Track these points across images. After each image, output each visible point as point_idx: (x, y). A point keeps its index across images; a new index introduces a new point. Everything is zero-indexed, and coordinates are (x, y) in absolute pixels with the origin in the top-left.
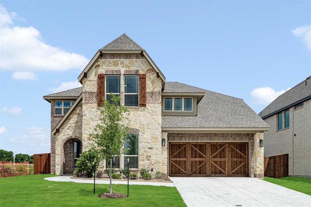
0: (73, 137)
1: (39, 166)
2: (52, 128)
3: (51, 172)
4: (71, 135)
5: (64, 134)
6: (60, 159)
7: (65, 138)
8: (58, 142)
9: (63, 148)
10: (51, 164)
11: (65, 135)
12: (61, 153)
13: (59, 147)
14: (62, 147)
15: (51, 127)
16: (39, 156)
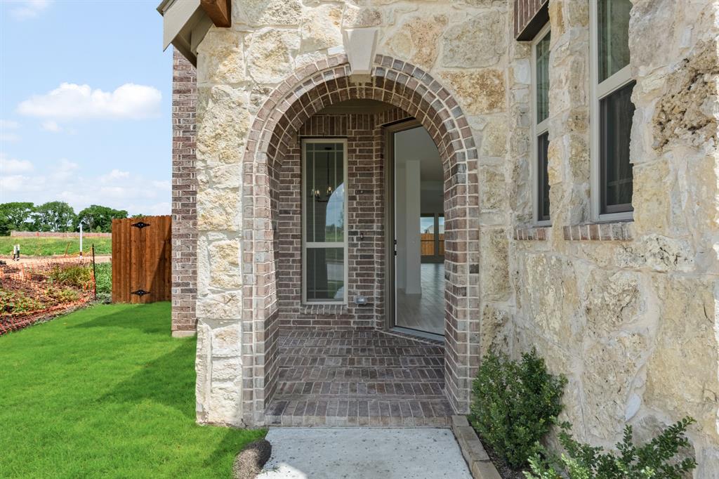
0: (362, 67)
1: (134, 267)
2: (177, 74)
3: (174, 326)
4: (338, 50)
5: (271, 45)
6: (238, 271)
7: (278, 79)
8: (223, 118)
9: (263, 174)
10: (175, 278)
11: (282, 49)
12: (247, 211)
13: (225, 158)
14: (260, 158)
15: (175, 68)
16: (136, 225)
